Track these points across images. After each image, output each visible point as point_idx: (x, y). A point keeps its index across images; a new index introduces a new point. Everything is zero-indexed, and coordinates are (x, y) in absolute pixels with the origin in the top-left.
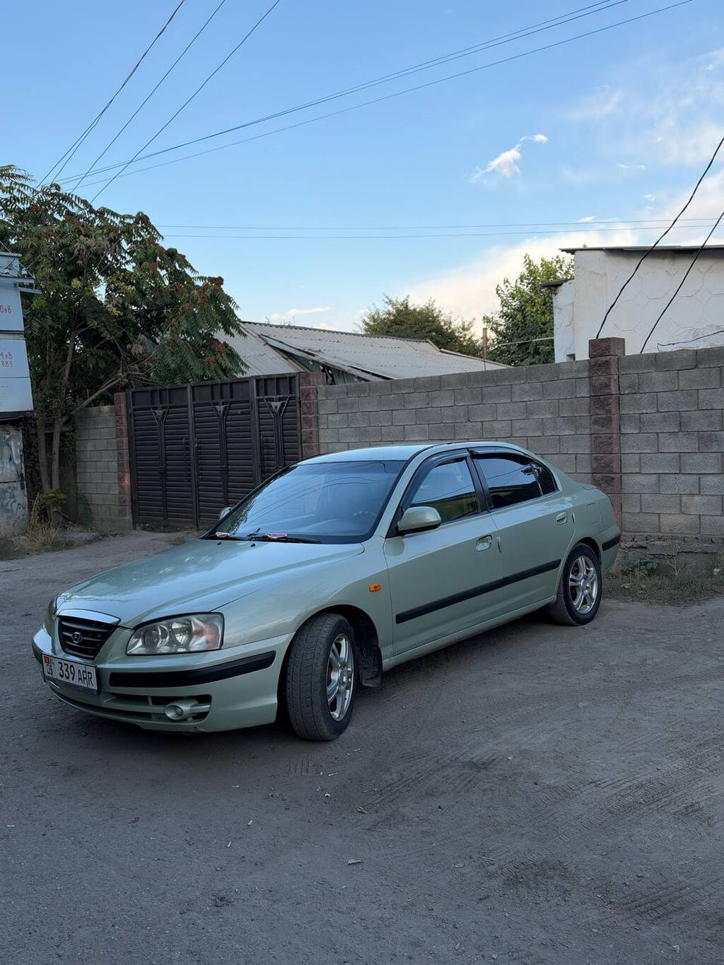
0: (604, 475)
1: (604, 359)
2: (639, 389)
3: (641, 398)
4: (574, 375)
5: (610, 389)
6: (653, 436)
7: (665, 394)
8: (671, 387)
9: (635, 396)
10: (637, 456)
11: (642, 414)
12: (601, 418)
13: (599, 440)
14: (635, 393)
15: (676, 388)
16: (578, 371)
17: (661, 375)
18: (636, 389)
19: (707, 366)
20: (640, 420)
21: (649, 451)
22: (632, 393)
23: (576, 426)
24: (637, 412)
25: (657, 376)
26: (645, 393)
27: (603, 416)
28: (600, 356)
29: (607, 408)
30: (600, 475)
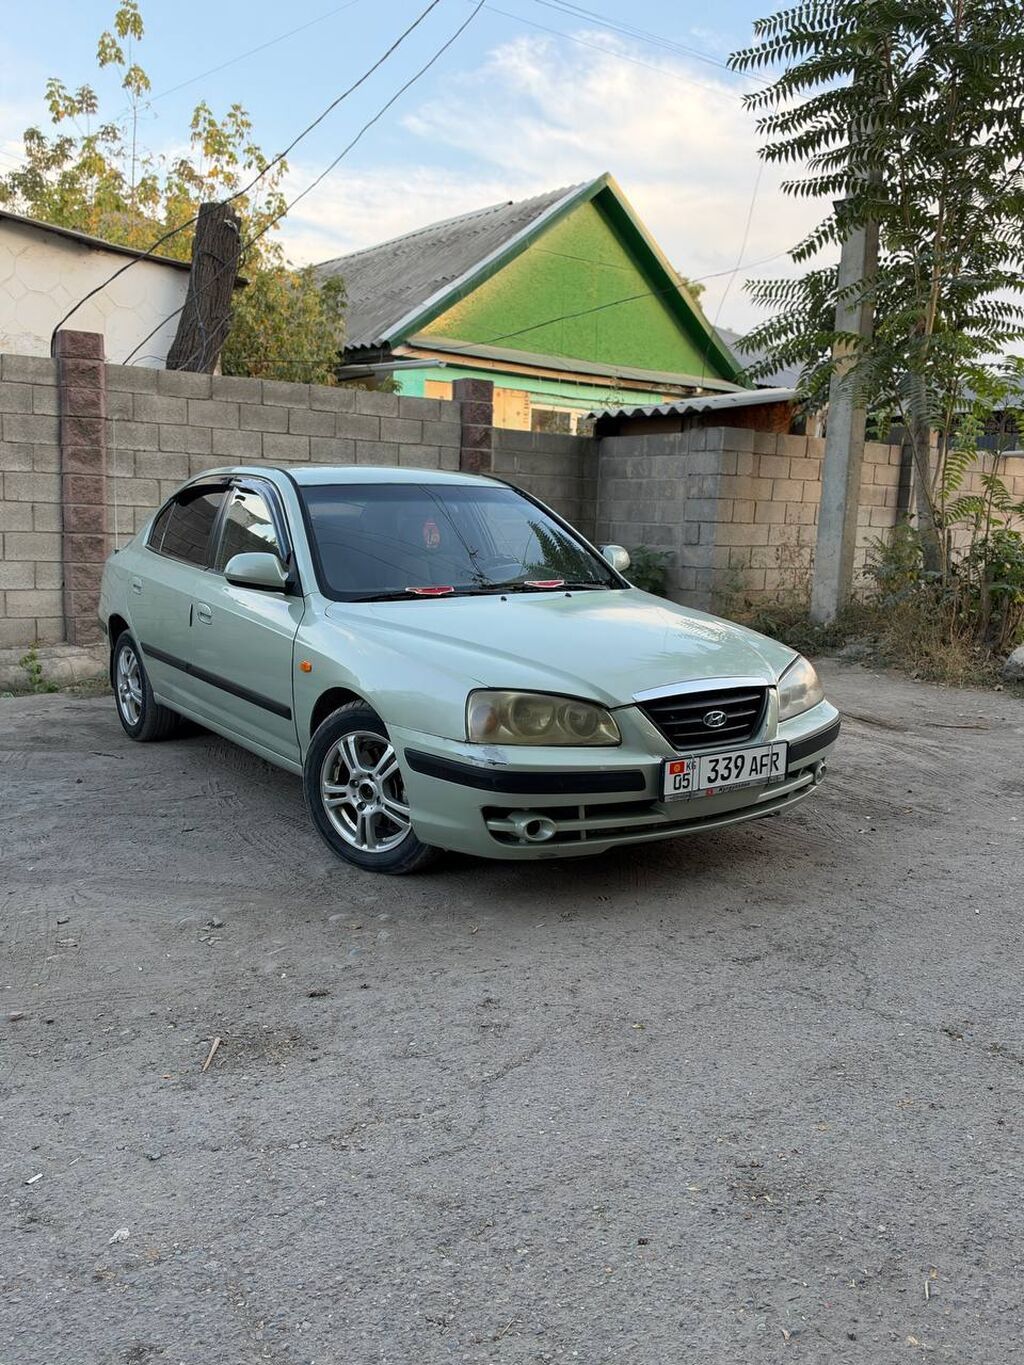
0: (88, 535)
1: (90, 363)
2: (133, 415)
3: (136, 429)
4: (30, 379)
5: (99, 409)
6: (153, 484)
7: (171, 428)
8: (178, 419)
9: (129, 425)
10: (131, 510)
11: (139, 451)
12: (84, 451)
13: (81, 483)
14: (129, 421)
15: (185, 422)
16: (37, 373)
17: (166, 400)
18: (129, 415)
19: (224, 399)
20: (135, 460)
21: (148, 504)
22: (124, 420)
23: (33, 459)
24: (130, 447)
25: (159, 401)
26: (142, 422)
27: (87, 448)
28: (84, 357)
29: (93, 437)
30: (80, 535)
